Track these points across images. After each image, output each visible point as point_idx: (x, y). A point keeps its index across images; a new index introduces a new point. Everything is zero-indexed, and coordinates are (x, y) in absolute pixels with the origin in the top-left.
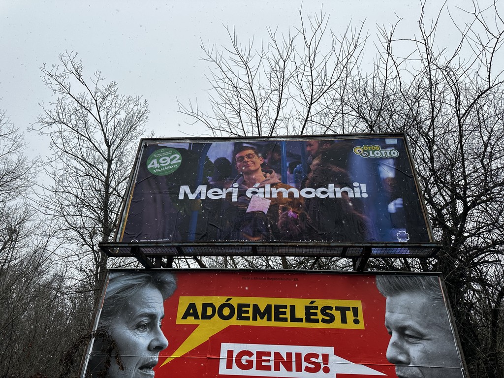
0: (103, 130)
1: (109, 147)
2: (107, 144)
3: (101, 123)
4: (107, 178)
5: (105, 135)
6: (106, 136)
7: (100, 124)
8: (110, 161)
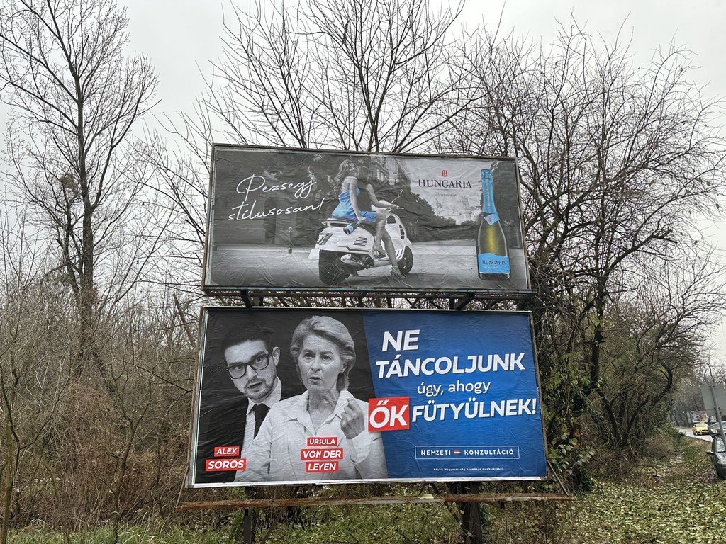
0: (64, 49)
1: (77, 78)
2: (74, 74)
3: (60, 38)
4: (80, 128)
5: (68, 58)
6: (72, 60)
7: (57, 39)
8: (80, 102)
